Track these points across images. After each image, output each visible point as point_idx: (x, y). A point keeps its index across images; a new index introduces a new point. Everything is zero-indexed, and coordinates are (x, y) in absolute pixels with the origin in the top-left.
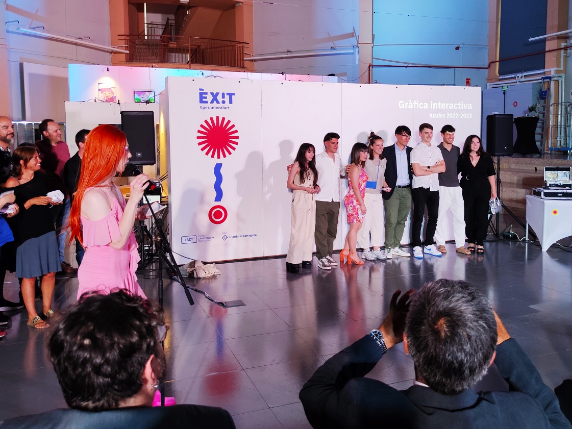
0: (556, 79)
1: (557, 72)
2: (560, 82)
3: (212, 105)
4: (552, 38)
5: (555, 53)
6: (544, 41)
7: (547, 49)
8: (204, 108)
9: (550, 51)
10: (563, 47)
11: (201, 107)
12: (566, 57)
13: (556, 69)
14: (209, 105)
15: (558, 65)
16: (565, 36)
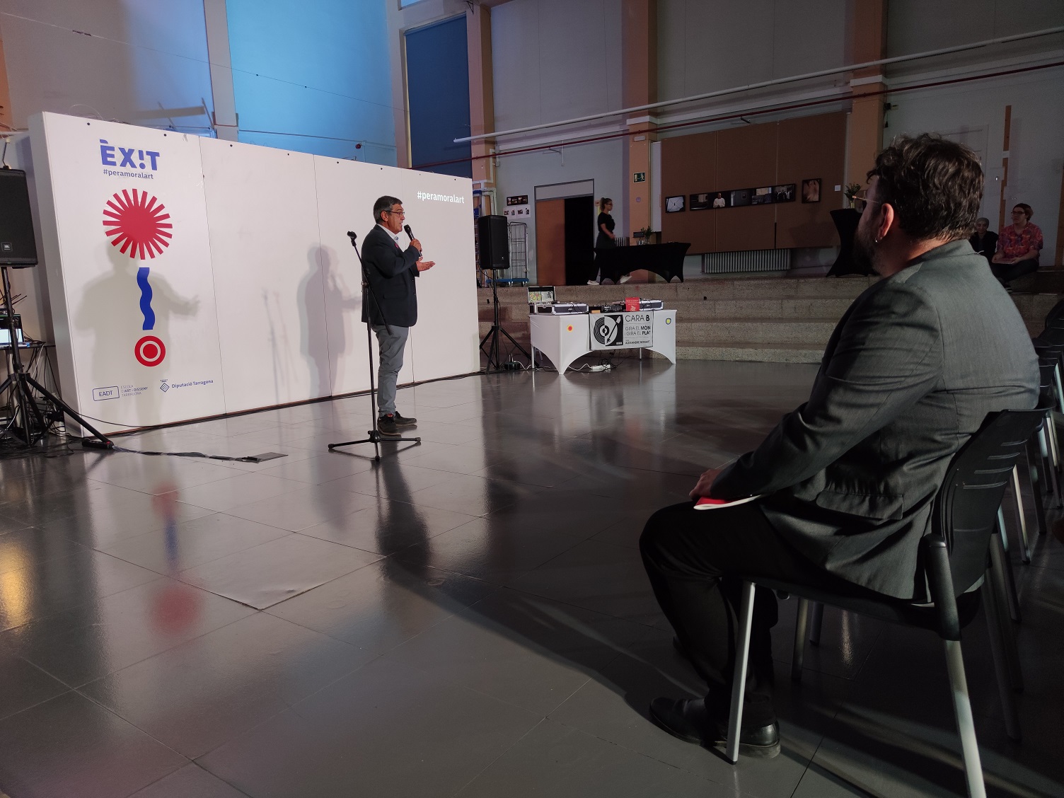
0: (487, 193)
1: (487, 185)
2: (492, 198)
3: (123, 169)
4: (479, 142)
5: (484, 161)
6: (469, 144)
7: (473, 156)
8: (111, 173)
9: (477, 158)
10: (491, 154)
11: (105, 172)
12: (495, 167)
13: (486, 181)
14: (118, 168)
15: (488, 178)
16: (492, 140)
